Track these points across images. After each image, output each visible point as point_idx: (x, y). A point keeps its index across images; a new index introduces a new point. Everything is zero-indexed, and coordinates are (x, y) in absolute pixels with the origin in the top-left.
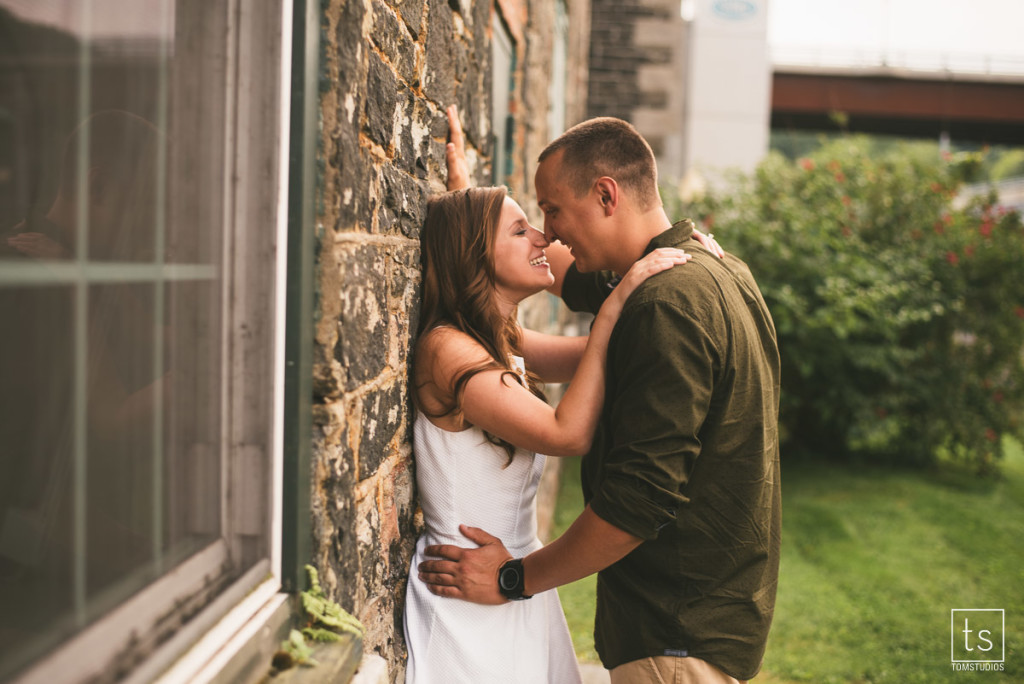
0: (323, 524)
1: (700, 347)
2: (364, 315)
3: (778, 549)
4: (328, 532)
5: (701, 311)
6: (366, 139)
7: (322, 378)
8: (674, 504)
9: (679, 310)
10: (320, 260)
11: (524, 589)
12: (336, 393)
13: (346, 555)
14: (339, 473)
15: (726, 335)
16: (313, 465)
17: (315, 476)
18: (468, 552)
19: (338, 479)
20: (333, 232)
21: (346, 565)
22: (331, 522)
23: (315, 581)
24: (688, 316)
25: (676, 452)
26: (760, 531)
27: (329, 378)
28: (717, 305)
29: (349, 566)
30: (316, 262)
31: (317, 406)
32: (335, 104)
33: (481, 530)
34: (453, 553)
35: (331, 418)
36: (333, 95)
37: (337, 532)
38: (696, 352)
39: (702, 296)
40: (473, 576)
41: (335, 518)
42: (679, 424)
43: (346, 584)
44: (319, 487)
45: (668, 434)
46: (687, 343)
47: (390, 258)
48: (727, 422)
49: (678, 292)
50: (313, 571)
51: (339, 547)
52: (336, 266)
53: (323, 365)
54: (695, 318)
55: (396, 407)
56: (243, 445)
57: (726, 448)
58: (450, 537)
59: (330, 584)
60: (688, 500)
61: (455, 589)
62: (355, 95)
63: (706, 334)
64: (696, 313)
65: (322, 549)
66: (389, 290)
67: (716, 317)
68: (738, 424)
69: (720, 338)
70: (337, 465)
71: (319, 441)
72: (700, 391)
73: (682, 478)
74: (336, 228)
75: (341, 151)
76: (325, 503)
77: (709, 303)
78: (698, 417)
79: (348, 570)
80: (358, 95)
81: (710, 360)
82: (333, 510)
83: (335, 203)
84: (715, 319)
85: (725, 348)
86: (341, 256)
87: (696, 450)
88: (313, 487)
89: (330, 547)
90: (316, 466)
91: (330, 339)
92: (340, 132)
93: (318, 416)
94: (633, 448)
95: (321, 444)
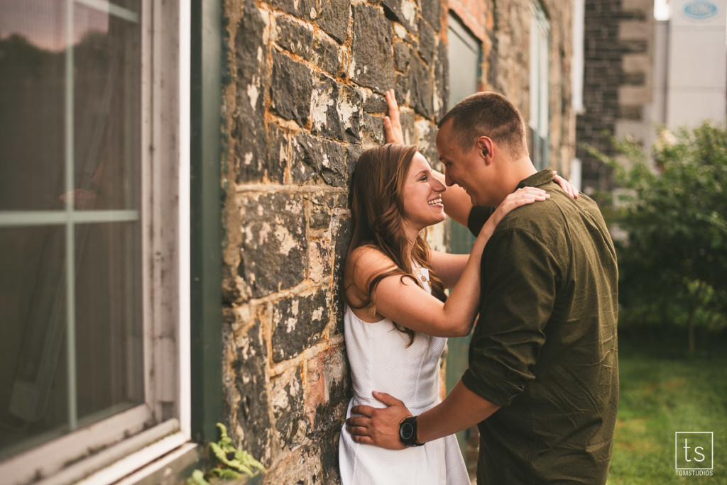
0: (233, 394)
1: (545, 263)
2: (274, 242)
3: (614, 415)
4: (236, 399)
5: (548, 237)
6: (273, 117)
7: (230, 289)
8: (522, 380)
9: (531, 235)
10: (225, 204)
11: (416, 439)
12: (240, 300)
13: (254, 416)
14: (246, 357)
15: (567, 255)
16: (224, 352)
17: (226, 359)
18: (377, 411)
19: (245, 362)
20: (235, 184)
21: (255, 423)
22: (238, 392)
23: (224, 434)
24: (537, 240)
25: (525, 342)
26: (596, 402)
27: (234, 289)
28: (562, 232)
29: (258, 423)
30: (223, 206)
31: (227, 309)
32: (235, 93)
33: (388, 395)
34: (367, 411)
35: (237, 318)
36: (233, 86)
37: (245, 399)
38: (543, 268)
39: (550, 225)
40: (381, 429)
41: (242, 389)
42: (527, 321)
43: (255, 437)
44: (229, 367)
45: (518, 328)
46: (536, 261)
47: (309, 201)
48: (570, 320)
49: (531, 222)
50: (223, 427)
51: (247, 410)
52: (237, 209)
53: (230, 279)
54: (543, 242)
55: (321, 309)
56: (161, 337)
57: (569, 339)
58: (367, 400)
59: (239, 437)
60: (534, 377)
61: (368, 438)
62: (259, 86)
63: (551, 254)
64: (544, 238)
65: (232, 412)
66: (308, 225)
67: (559, 242)
68: (577, 321)
69: (562, 257)
70: (245, 351)
71: (229, 334)
72: (543, 295)
73: (531, 361)
74: (237, 182)
75: (239, 126)
76: (234, 379)
77: (556, 230)
78: (543, 316)
79: (257, 426)
80: (261, 85)
81: (553, 273)
82: (240, 384)
83: (235, 163)
84: (559, 243)
85: (566, 265)
86: (242, 202)
87: (541, 341)
88: (224, 368)
89: (238, 411)
90: (227, 352)
91: (235, 261)
92: (239, 113)
93: (228, 317)
94: (493, 338)
95: (231, 336)
